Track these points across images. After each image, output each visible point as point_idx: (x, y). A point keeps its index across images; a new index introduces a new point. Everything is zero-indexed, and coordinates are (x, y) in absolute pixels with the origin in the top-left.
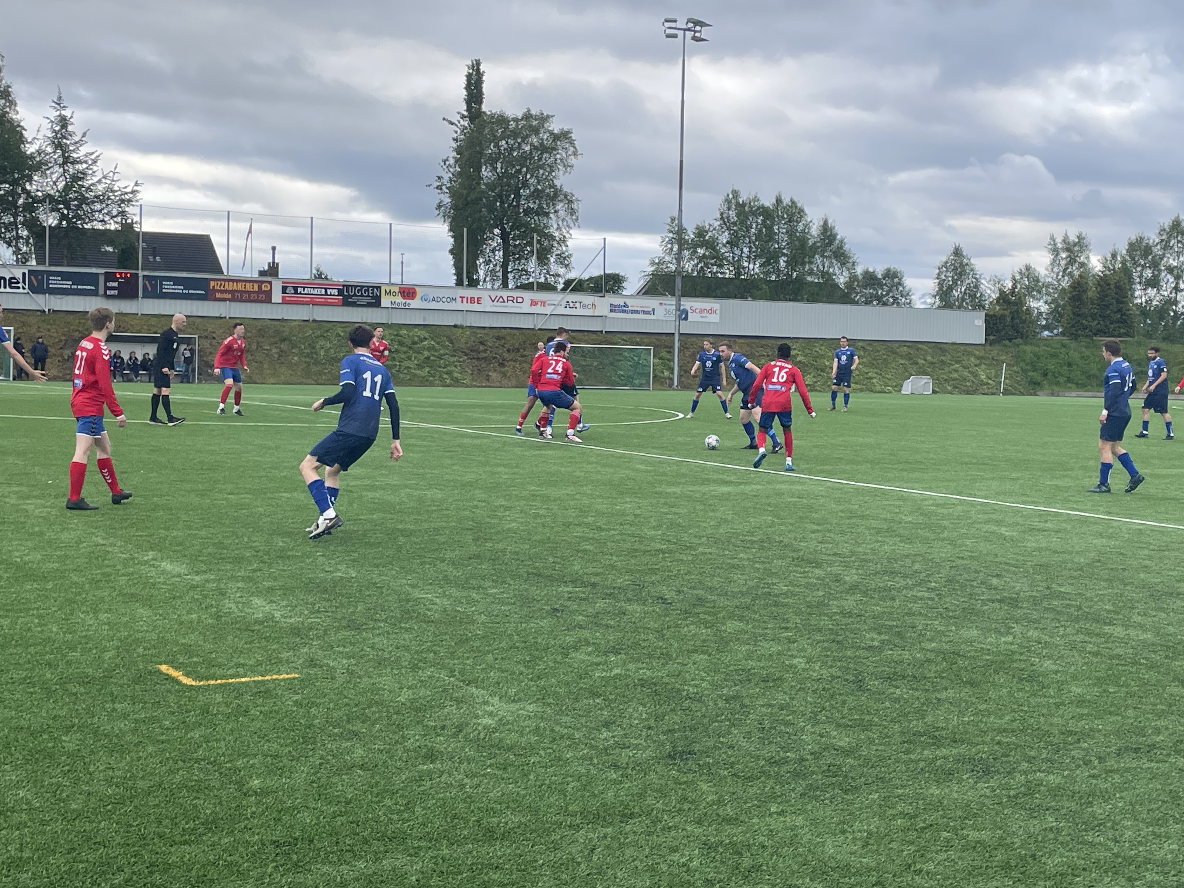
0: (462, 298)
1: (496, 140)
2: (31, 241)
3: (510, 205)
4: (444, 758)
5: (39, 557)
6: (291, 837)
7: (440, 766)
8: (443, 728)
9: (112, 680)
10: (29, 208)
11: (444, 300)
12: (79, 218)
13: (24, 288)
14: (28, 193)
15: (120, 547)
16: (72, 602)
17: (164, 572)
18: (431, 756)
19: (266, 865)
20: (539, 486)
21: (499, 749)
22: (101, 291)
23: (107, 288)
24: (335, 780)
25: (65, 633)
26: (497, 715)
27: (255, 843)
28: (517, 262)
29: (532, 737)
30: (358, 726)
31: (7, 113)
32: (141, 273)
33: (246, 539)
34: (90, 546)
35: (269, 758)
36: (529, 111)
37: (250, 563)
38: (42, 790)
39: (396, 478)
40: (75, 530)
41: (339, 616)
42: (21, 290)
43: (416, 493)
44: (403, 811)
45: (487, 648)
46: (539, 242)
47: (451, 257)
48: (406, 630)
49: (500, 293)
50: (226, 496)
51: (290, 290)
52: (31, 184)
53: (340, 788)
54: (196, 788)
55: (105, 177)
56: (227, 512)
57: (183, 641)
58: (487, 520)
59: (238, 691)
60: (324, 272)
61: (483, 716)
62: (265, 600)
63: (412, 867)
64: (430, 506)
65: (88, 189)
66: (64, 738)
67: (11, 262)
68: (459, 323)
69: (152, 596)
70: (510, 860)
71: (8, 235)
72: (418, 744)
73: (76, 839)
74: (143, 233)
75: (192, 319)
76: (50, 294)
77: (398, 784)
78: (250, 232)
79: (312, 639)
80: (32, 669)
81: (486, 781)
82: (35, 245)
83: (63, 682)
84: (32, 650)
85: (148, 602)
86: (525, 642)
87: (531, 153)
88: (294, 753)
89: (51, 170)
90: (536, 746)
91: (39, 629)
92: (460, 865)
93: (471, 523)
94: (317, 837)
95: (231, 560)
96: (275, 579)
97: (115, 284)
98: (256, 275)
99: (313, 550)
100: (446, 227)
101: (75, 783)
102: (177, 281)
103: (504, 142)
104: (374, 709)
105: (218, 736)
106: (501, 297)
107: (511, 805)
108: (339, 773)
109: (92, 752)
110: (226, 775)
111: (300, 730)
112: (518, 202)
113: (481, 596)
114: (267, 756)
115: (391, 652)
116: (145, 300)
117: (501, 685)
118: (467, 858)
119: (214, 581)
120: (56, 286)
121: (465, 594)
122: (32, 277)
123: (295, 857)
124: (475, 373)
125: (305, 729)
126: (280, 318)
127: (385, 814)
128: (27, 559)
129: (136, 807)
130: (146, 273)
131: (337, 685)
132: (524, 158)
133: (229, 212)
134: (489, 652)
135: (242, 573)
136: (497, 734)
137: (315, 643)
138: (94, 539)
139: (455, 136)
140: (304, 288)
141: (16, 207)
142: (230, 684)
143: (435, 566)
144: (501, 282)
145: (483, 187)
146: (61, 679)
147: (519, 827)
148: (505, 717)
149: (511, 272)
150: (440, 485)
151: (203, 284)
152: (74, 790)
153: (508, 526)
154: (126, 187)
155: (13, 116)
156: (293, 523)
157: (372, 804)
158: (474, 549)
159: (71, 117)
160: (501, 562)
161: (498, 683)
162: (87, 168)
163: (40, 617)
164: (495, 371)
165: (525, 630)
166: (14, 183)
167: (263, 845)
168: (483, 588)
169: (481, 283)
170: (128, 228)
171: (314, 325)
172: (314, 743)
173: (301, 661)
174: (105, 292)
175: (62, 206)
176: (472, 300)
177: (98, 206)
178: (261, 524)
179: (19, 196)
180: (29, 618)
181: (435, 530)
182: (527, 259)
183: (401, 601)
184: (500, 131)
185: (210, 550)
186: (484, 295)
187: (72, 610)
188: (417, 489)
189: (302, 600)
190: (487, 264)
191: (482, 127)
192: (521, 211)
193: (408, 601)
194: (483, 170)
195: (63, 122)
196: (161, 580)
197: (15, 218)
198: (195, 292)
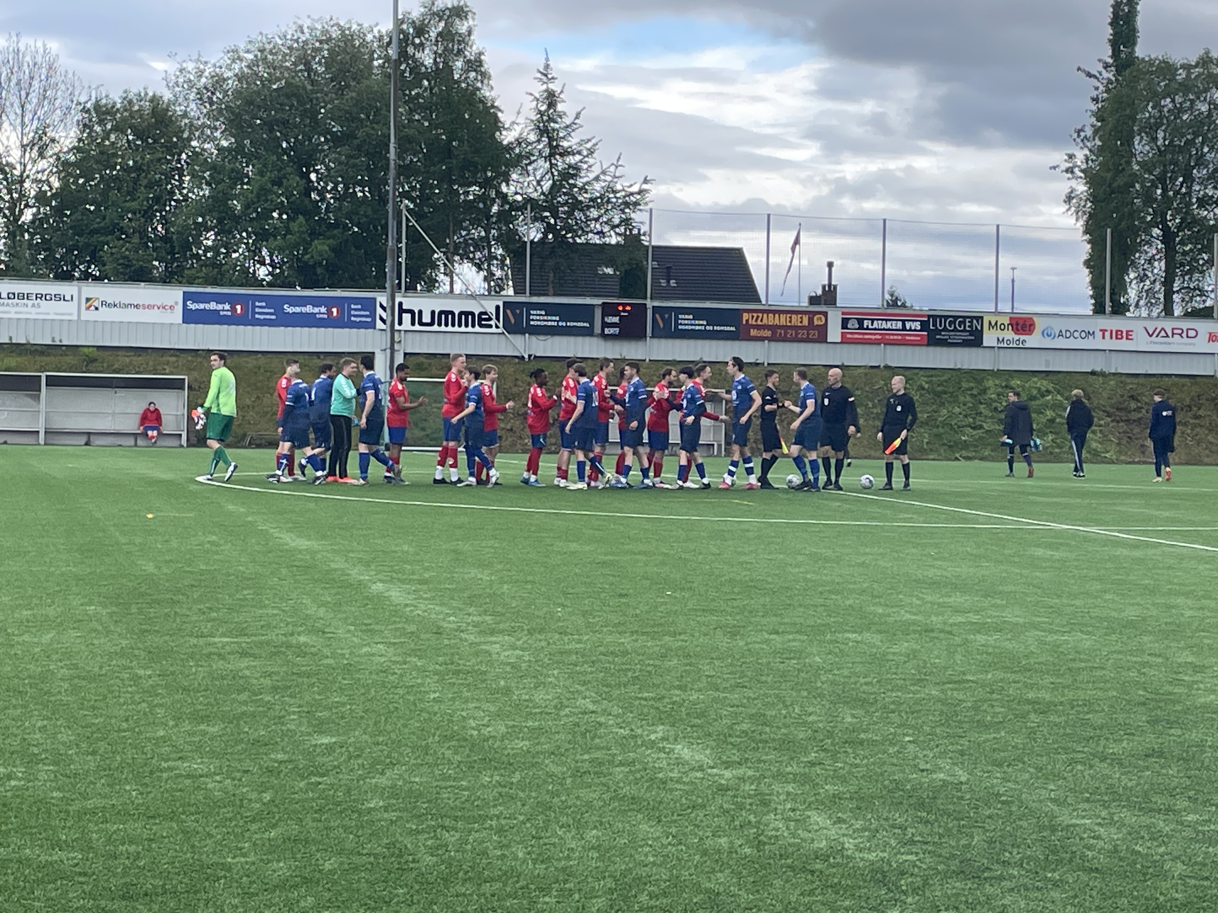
0: (1103, 331)
1: (1155, 98)
2: (508, 262)
3: (1177, 193)
5: (503, 729)
10: (505, 217)
11: (1076, 334)
12: (570, 229)
13: (497, 327)
14: (505, 196)
15: (617, 716)
16: (547, 807)
17: (679, 762)
22: (598, 329)
23: (605, 325)
25: (535, 863)
28: (1187, 278)
31: (478, 89)
32: (650, 304)
33: (797, 710)
34: (574, 714)
36: (1207, 53)
37: (806, 752)
39: (1018, 613)
40: (555, 686)
41: (944, 852)
42: (494, 330)
43: (1050, 638)
47: (1087, 271)
48: (1055, 885)
49: (1160, 324)
50: (766, 636)
52: (508, 185)
55: (604, 173)
56: (768, 663)
57: (708, 885)
58: (1167, 688)
60: (901, 297)
62: (830, 818)
64: (1074, 660)
65: (583, 190)
67: (482, 291)
68: (1098, 369)
69: (661, 802)
71: (478, 255)
74: (653, 247)
76: (530, 334)
78: (797, 242)
79: (904, 893)
82: (512, 268)
84: (486, 888)
85: (656, 813)
87: (1210, 115)
89: (534, 165)
91: (499, 853)
93: (1141, 692)
95: (775, 744)
96: (844, 780)
97: (616, 320)
98: (804, 303)
99: (899, 731)
100: (1079, 228)
102: (698, 313)
103: (1168, 100)
106: (1163, 329)
112: (1189, 188)
113: (1172, 827)
116: (655, 341)
119: (752, 780)
120: (539, 323)
121: (1146, 820)
122: (508, 312)
124: (1124, 442)
128: (485, 731)
130: (657, 304)
132: (1199, 123)
135: (794, 768)
137: (910, 900)
138: (580, 702)
139: (1094, 94)
140: (873, 321)
141: (489, 217)
143: (1091, 767)
144: (1161, 307)
145: (1136, 167)
149: (1178, 292)
150: (1086, 625)
151: (733, 317)
153: (1202, 700)
154: (631, 186)
155: (486, 92)
156: (866, 684)
158: (1151, 740)
159: (562, 92)
160: (1199, 765)
162: (581, 161)
163: (500, 831)
166: (486, 184)
168: (1175, 812)
169: (1132, 309)
170: (633, 241)
171: (888, 373)
174: (603, 330)
175: (547, 214)
176: (1118, 335)
177: (594, 213)
178: (819, 684)
179: (493, 201)
180: (484, 833)
181: (1087, 703)
182: (1202, 272)
183: (1042, 828)
184: (1162, 84)
185: (745, 726)
186: (1137, 327)
187: (547, 821)
188: (1051, 631)
189: (886, 819)
190: (1142, 281)
191: (1136, 79)
192: (1194, 200)
193: (1053, 830)
194: (1136, 143)
195: (551, 99)
196: (675, 775)
197: (487, 232)
198: (722, 328)
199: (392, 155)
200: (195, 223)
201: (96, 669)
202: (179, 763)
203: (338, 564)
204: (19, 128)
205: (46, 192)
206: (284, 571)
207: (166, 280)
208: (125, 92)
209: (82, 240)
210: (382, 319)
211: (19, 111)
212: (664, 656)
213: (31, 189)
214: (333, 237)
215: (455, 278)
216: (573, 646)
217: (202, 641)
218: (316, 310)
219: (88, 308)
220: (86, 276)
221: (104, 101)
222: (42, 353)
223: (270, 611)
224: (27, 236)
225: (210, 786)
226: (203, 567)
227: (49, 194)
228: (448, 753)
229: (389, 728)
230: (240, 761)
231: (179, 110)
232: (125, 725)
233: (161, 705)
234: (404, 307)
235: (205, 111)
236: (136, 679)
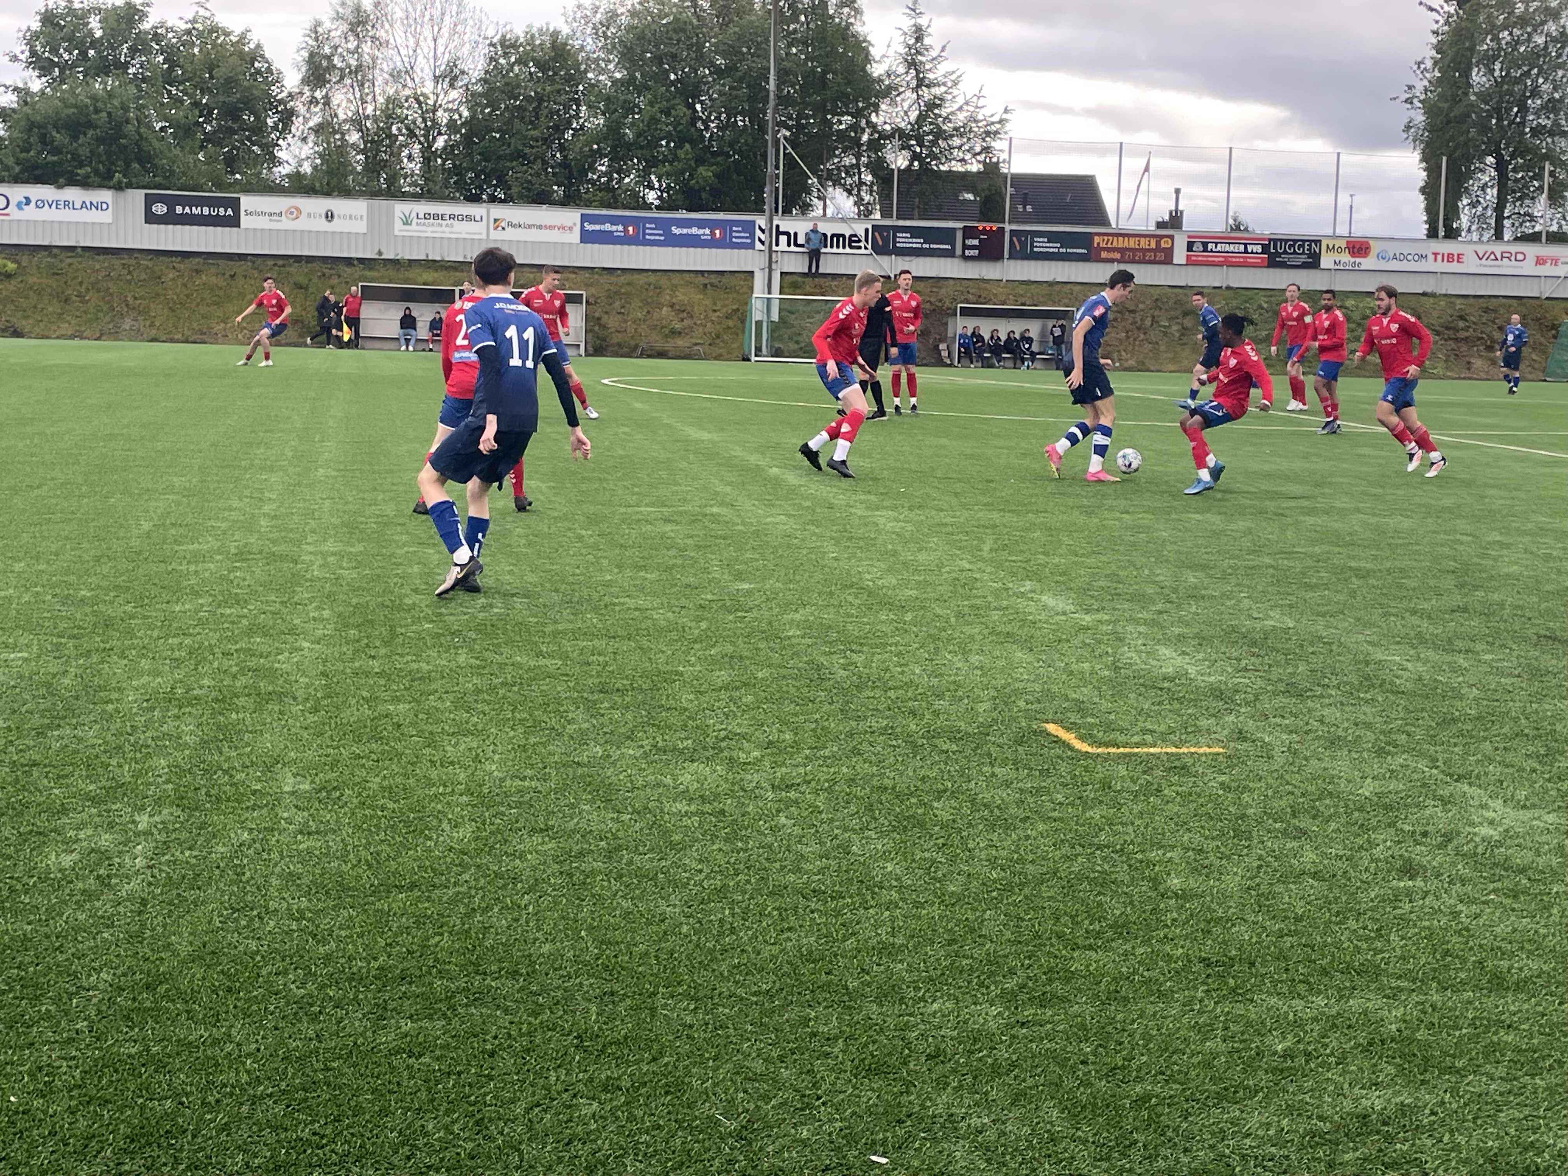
0: (1436, 254)
1: (1494, 31)
2: (875, 188)
3: (1512, 122)
4: (1428, 874)
5: (894, 581)
6: (1226, 956)
7: (1422, 884)
8: (1425, 834)
9: (988, 738)
10: (875, 145)
11: (1410, 257)
12: (935, 158)
13: (866, 248)
14: (873, 126)
15: (991, 573)
16: (936, 639)
17: (1045, 607)
18: (1409, 870)
19: (1195, 988)
20: (1550, 516)
21: (1506, 870)
22: (959, 251)
23: (965, 247)
24: (1279, 888)
25: (929, 676)
26: (1500, 824)
27: (1178, 958)
28: (1518, 204)
29: (1554, 858)
30: (1304, 822)
31: (852, 24)
32: (1008, 227)
33: (1147, 572)
34: (954, 571)
35: (1191, 853)
37: (1154, 603)
38: (913, 865)
39: (1344, 500)
40: (935, 550)
41: (1274, 678)
42: (863, 251)
43: (1373, 520)
44: (1374, 939)
45: (1482, 733)
46: (1552, 174)
47: (1422, 197)
48: (1367, 701)
49: (1490, 248)
50: (1118, 515)
51: (1198, 247)
52: (877, 115)
53: (1287, 899)
54: (1101, 881)
55: (967, 103)
56: (1120, 536)
57: (1074, 696)
58: (1475, 560)
59: (1148, 764)
60: (1244, 221)
61: (1481, 824)
62: (1175, 651)
63: (1389, 1012)
64: (1393, 538)
65: (947, 119)
66: (936, 804)
67: (852, 215)
68: (1429, 290)
69: (1032, 637)
70: (1528, 1019)
71: (849, 181)
72: (1390, 852)
73: (957, 929)
74: (1012, 175)
75: (1069, 286)
76: (896, 255)
77: (1366, 903)
78: (1147, 169)
79: (1240, 705)
80: (894, 718)
81: (1488, 910)
82: (880, 193)
83: (931, 735)
84: (892, 694)
85: (1028, 645)
86: (1538, 729)
87: (1546, 47)
88: (1223, 849)
89: (902, 96)
90: (1560, 871)
91: (899, 669)
92: (1457, 1017)
93: (1452, 563)
94: (1259, 960)
95: (1128, 597)
96: (1187, 625)
97: (976, 242)
98: (1152, 227)
99: (1235, 589)
100: (1416, 156)
101: (953, 860)
102: (1052, 237)
103: (1506, 33)
104: (1327, 802)
105: (1124, 819)
106: (1493, 253)
107: (1527, 946)
108: (1283, 879)
109: (970, 825)
110: (1137, 869)
111: (1230, 821)
112: (1524, 118)
113: (1471, 663)
114: (1187, 849)
115: (1347, 729)
116: (1012, 262)
117: (1505, 784)
118: (1467, 1010)
119: (1109, 622)
120: (904, 245)
121: (1448, 658)
122: (876, 234)
123: (1232, 982)
124: (1452, 358)
125: (1237, 819)
126: (1183, 284)
127: (1349, 940)
128: (880, 583)
129: (1026, 897)
130: (1014, 227)
131: (1276, 767)
132: (1536, 56)
133: (1121, 144)
134: (1485, 739)
135: (1144, 615)
136: (1502, 850)
137: (1243, 710)
138: (958, 562)
139: (1435, 27)
140: (1216, 244)
141: (860, 145)
142: (1136, 754)
143: (1403, 618)
144: (1492, 231)
145: (1473, 98)
146: (928, 732)
147: (1539, 976)
148: (1512, 827)
149: (1508, 217)
150: (1405, 510)
151: (1085, 240)
152: (952, 868)
153: (1506, 570)
154: (992, 116)
155: (858, 28)
156: (1207, 553)
157: (1332, 925)
158: (1457, 600)
159: (929, 26)
160: (1498, 619)
161: (1502, 782)
162: (946, 92)
163: (899, 654)
164: (1480, 356)
165: (1537, 712)
166: (858, 114)
167: (1190, 961)
168: (1473, 652)
169: (1463, 234)
170: (992, 169)
171: (1230, 293)
172: (1248, 839)
173: (1226, 732)
174: (964, 252)
175: (914, 142)
176: (1450, 258)
177: (957, 141)
178: (1166, 553)
179: (863, 130)
180: (886, 655)
181: (1402, 570)
182: (1533, 198)
183: (1358, 662)
184: (1502, 17)
185: (1101, 583)
186: (1468, 251)
187: (937, 649)
188: (1374, 515)
189: (1224, 653)
190: (1474, 207)
191: (1477, 12)
192: (1527, 130)
193: (1367, 663)
194: (1474, 74)
195: (919, 34)
196: (1043, 617)
197: (858, 159)
198: (1075, 250)
199: (772, 86)
200: (591, 150)
201: (546, 530)
202: (627, 600)
203: (738, 452)
204: (432, 61)
205: (456, 121)
206: (691, 457)
207: (567, 201)
208: (528, 26)
209: (490, 166)
210: (760, 240)
211: (432, 45)
212: (1027, 529)
213: (443, 117)
214: (717, 164)
215: (828, 202)
216: (949, 520)
217: (630, 510)
218: (701, 232)
219: (496, 228)
220: (493, 199)
221: (508, 37)
222: (456, 269)
223: (683, 488)
224: (439, 161)
225: (655, 617)
226: (621, 452)
227: (459, 122)
228: (850, 598)
229: (797, 578)
230: (678, 599)
231: (577, 44)
232: (578, 571)
233: (605, 557)
234: (781, 229)
235: (600, 45)
236: (580, 538)
